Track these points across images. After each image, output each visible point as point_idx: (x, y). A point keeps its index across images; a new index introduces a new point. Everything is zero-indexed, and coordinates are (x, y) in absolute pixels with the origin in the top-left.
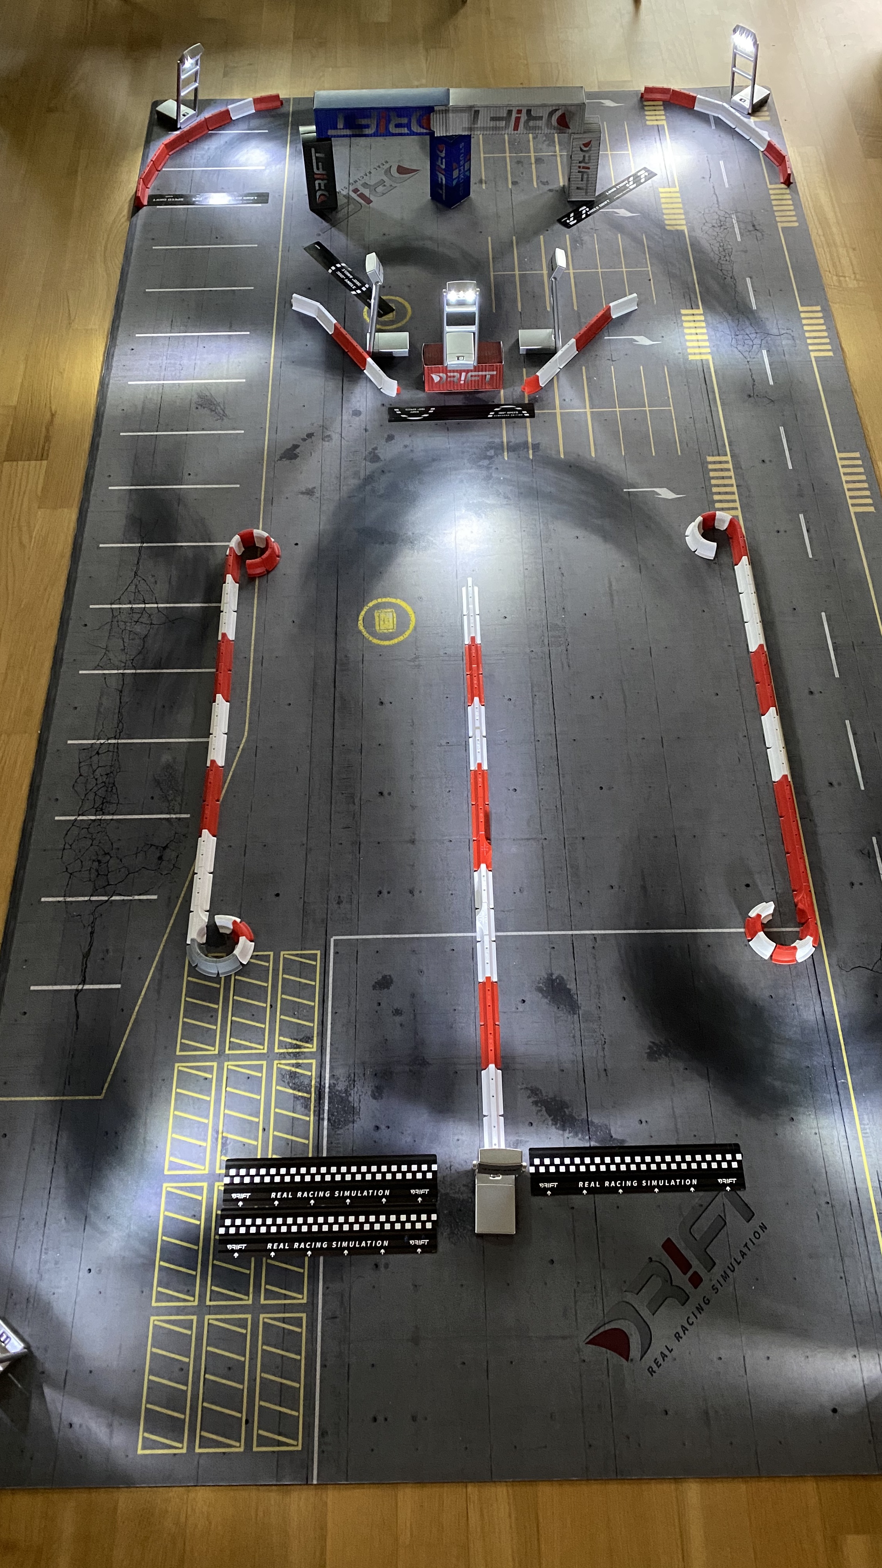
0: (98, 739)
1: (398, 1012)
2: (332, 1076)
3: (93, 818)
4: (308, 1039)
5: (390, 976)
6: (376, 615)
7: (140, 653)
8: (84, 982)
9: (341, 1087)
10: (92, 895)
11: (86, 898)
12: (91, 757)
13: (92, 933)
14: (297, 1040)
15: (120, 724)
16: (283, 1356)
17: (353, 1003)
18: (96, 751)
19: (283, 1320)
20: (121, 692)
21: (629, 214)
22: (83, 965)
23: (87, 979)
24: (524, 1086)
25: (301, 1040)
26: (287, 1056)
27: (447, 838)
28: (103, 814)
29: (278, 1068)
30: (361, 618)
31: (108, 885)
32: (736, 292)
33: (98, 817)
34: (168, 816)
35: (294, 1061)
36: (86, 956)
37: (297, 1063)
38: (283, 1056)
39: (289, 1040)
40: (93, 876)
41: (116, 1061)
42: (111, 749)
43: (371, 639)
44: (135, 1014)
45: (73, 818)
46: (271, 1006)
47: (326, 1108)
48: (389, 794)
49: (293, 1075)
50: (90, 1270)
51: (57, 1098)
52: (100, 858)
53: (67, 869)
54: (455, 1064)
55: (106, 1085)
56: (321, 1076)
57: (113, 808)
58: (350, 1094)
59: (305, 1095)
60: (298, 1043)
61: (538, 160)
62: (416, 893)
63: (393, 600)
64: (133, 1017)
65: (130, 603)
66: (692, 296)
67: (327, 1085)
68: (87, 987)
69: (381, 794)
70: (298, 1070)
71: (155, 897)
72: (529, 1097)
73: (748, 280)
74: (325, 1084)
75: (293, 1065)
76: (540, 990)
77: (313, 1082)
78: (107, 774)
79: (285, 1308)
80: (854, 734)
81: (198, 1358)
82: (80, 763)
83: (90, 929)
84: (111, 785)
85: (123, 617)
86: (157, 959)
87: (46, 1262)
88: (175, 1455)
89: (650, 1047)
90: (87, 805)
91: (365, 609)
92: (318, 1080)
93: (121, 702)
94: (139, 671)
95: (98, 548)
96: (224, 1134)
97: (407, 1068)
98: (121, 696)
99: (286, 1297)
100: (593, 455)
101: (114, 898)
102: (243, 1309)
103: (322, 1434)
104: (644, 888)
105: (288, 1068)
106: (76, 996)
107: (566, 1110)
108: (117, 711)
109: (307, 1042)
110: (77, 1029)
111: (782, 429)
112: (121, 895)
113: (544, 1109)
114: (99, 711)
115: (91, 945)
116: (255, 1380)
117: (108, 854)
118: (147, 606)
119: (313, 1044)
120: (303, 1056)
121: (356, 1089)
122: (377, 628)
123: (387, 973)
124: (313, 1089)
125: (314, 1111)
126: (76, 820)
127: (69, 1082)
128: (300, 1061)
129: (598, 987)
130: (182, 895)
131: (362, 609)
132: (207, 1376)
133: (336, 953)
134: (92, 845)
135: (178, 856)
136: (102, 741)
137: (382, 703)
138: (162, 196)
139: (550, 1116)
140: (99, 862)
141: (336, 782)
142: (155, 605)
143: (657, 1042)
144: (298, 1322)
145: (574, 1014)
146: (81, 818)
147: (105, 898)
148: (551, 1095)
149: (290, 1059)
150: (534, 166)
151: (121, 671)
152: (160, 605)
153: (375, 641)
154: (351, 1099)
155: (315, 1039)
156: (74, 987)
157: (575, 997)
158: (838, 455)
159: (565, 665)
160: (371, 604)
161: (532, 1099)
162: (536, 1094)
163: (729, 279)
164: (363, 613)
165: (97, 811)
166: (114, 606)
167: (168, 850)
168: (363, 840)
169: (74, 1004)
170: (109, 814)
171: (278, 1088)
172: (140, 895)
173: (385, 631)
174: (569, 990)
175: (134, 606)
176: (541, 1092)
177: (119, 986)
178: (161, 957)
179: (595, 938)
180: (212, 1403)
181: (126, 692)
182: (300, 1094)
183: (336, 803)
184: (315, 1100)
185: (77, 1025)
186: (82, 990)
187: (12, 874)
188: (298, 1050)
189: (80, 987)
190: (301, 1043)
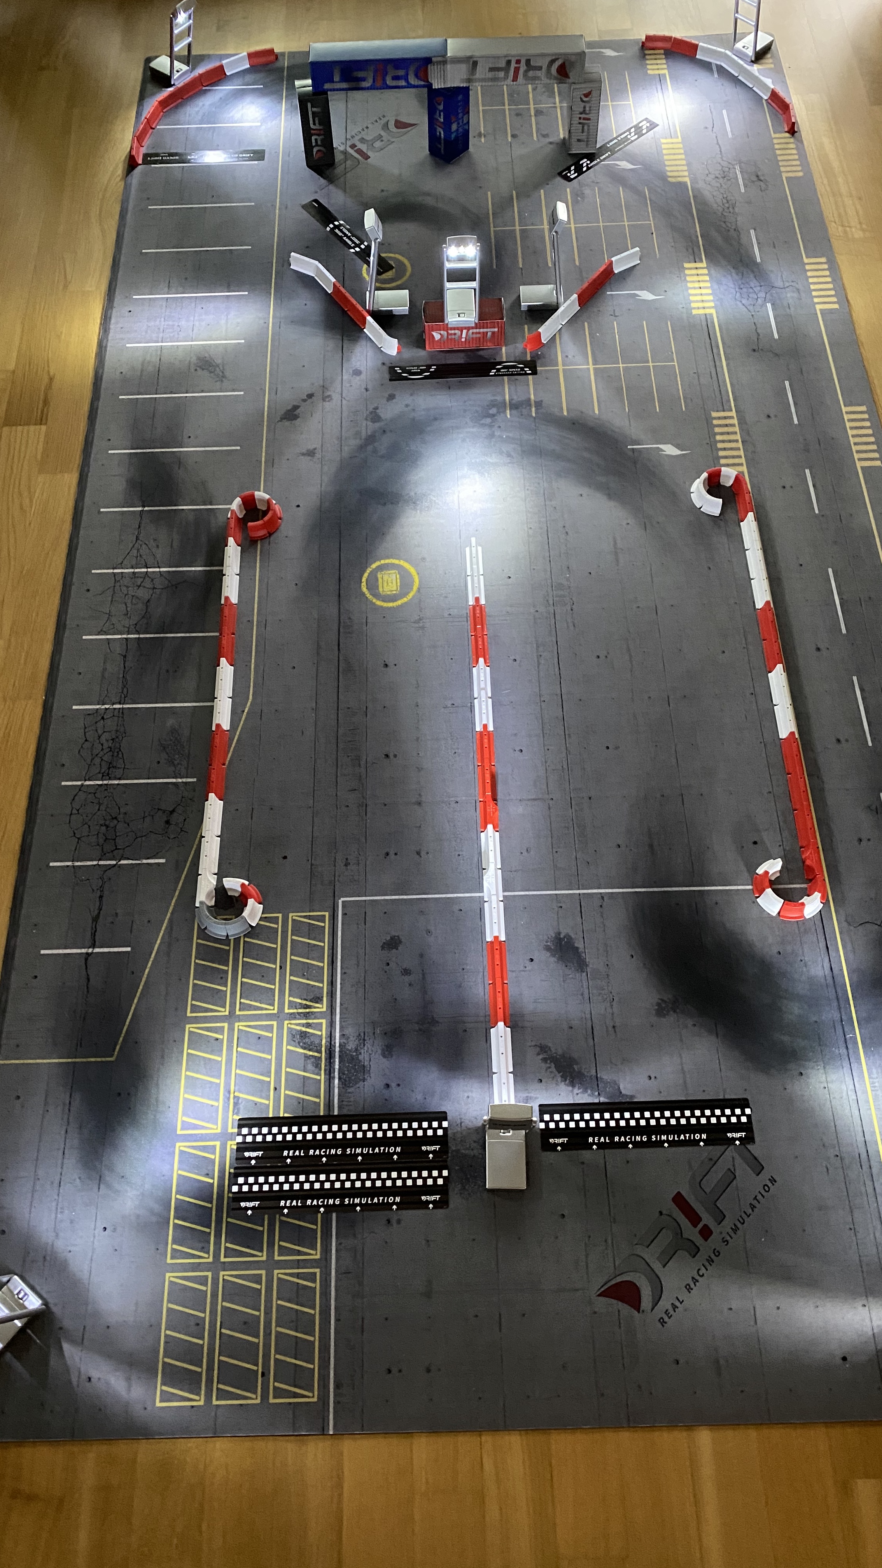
0: (103, 705)
1: (406, 972)
2: (342, 1036)
3: (100, 782)
4: (318, 1000)
5: (398, 936)
6: (379, 576)
7: (143, 617)
8: (94, 946)
9: (351, 1046)
10: (100, 860)
11: (95, 863)
12: (96, 723)
13: (101, 897)
14: (307, 1000)
15: (125, 690)
16: (297, 1310)
17: (362, 963)
18: (101, 716)
19: (298, 1276)
20: (125, 657)
21: (631, 167)
22: (92, 928)
23: (97, 943)
24: (533, 1043)
25: (311, 1001)
26: (298, 1016)
27: (452, 799)
28: (110, 779)
29: (288, 1028)
30: (364, 580)
31: (116, 849)
32: (740, 244)
33: (105, 782)
34: (174, 780)
35: (304, 1021)
36: (96, 919)
37: (307, 1023)
38: (292, 1016)
39: (299, 1001)
40: (101, 841)
41: (127, 1023)
42: (116, 713)
43: (374, 601)
44: (145, 976)
45: (79, 783)
46: (281, 967)
47: (337, 1067)
48: (395, 756)
49: (303, 1035)
50: (105, 1229)
51: (70, 1060)
52: (107, 823)
53: (74, 834)
54: (464, 1023)
55: (118, 1047)
56: (331, 1036)
57: (119, 772)
58: (361, 1053)
59: (316, 1054)
60: (308, 1003)
61: (538, 113)
62: (423, 854)
63: (396, 562)
64: (144, 980)
65: (132, 568)
66: (696, 249)
67: (337, 1045)
68: (97, 950)
69: (387, 756)
70: (308, 1030)
71: (162, 861)
72: (538, 1054)
73: (752, 232)
74: (335, 1043)
75: (303, 1025)
76: (547, 948)
77: (324, 1042)
78: (113, 739)
79: (298, 1264)
80: (862, 690)
81: (213, 1312)
82: (85, 728)
83: (99, 893)
84: (116, 750)
85: (126, 581)
86: (166, 921)
87: (61, 1221)
88: (192, 1407)
89: (658, 1004)
90: (95, 770)
91: (368, 571)
92: (329, 1040)
93: (125, 667)
94: (142, 636)
95: (99, 512)
96: (236, 1094)
97: (417, 1027)
98: (125, 661)
99: (299, 1253)
100: (597, 412)
101: (123, 862)
102: (257, 1265)
103: (337, 1386)
104: (651, 846)
105: (298, 1028)
106: (86, 960)
107: (575, 1066)
108: (121, 676)
109: (317, 1002)
110: (88, 992)
111: (787, 383)
112: (128, 859)
113: (553, 1065)
114: (103, 677)
115: (100, 909)
116: (270, 1334)
117: (116, 818)
118: (149, 570)
119: (322, 1004)
120: (313, 1017)
121: (366, 1048)
122: (381, 589)
123: (394, 933)
124: (323, 1049)
125: (325, 1070)
126: (82, 785)
127: (81, 1043)
128: (310, 1021)
129: (606, 945)
130: (190, 859)
131: (364, 571)
132: (223, 1331)
133: (344, 914)
134: (99, 810)
135: (185, 820)
136: (107, 706)
137: (386, 665)
138: (157, 155)
139: (559, 1072)
140: (107, 827)
141: (341, 746)
142: (157, 570)
143: (665, 999)
144: (312, 1277)
145: (582, 971)
146: (87, 783)
147: (114, 862)
148: (560, 1052)
149: (300, 1019)
150: (533, 119)
151: (125, 636)
152: (162, 570)
153: (379, 603)
154: (361, 1057)
155: (325, 999)
156: (84, 951)
157: (584, 955)
158: (844, 409)
159: (571, 625)
160: (374, 566)
161: (541, 1057)
162: (546, 1052)
163: (732, 231)
164: (366, 575)
165: (103, 776)
166: (116, 571)
167: (175, 814)
168: (369, 803)
169: (84, 968)
170: (115, 779)
171: (289, 1047)
172: (148, 858)
173: (389, 593)
174: (577, 948)
175: (137, 570)
176: (550, 1049)
177: (129, 949)
178: (170, 920)
179: (602, 896)
180: (229, 1357)
181: (130, 658)
182: (311, 1053)
183: (342, 766)
184: (326, 1059)
185: (88, 988)
186: (92, 953)
187: (20, 839)
188: (308, 1010)
189: (90, 950)
190: (311, 1004)
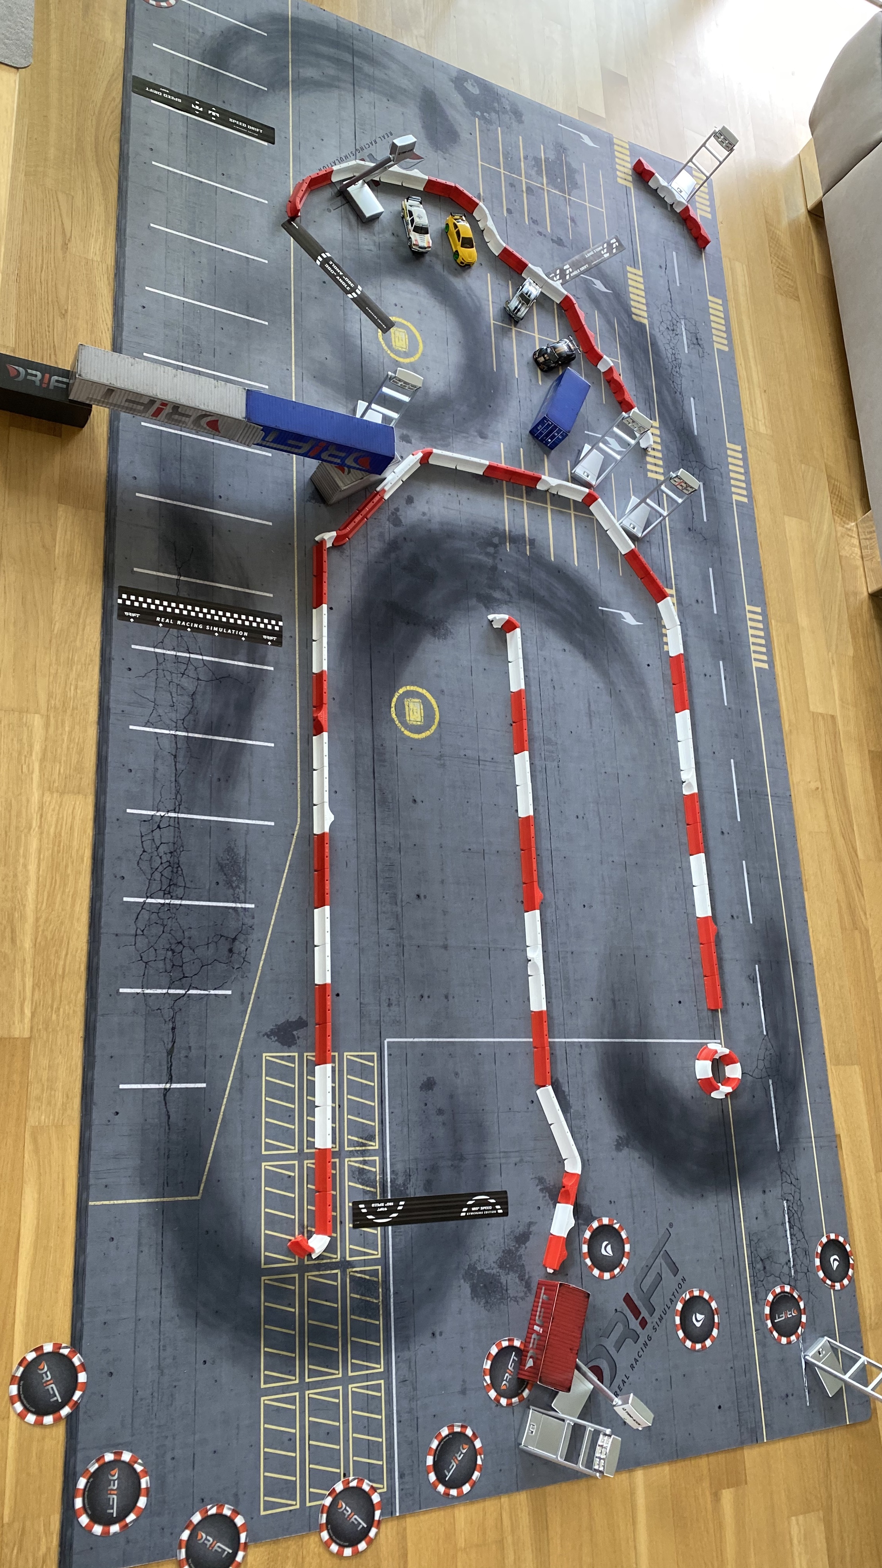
1: (440, 1112)
3: (162, 901)
7: (190, 712)
8: (170, 1081)
10: (169, 988)
11: (165, 991)
13: (173, 1029)
14: (362, 1139)
16: (368, 1417)
17: (405, 1103)
19: (367, 1388)
21: (604, 289)
22: (168, 1063)
23: (174, 1078)
27: (471, 945)
31: (184, 977)
32: (683, 411)
33: (167, 901)
35: (361, 1159)
36: (170, 1053)
40: (169, 967)
41: (209, 1161)
44: (222, 1114)
45: (142, 900)
50: (205, 1362)
51: (158, 1200)
52: (173, 947)
53: (141, 957)
55: (202, 1186)
60: (364, 1141)
61: (530, 190)
62: (450, 998)
64: (221, 1117)
66: (652, 405)
68: (174, 1086)
69: (418, 896)
73: (692, 399)
79: (367, 1378)
80: (748, 874)
81: (302, 1427)
83: (171, 1026)
86: (237, 1057)
87: (165, 1359)
88: (291, 1511)
89: (617, 1141)
93: (176, 769)
96: (309, 1228)
97: (450, 1163)
98: (176, 762)
99: (368, 1368)
100: (576, 563)
101: (191, 992)
102: (335, 1382)
103: (401, 1476)
104: (614, 1001)
106: (165, 1095)
110: (169, 1129)
111: (711, 570)
112: (197, 989)
113: (547, 1194)
114: (155, 778)
115: (174, 1042)
116: (348, 1440)
117: (180, 943)
120: (368, 1154)
123: (430, 1075)
124: (378, 1184)
126: (144, 903)
127: (167, 1184)
129: (583, 1089)
130: (254, 991)
131: (393, 696)
132: (311, 1442)
134: (163, 932)
137: (415, 801)
138: (157, 87)
139: (552, 1200)
140: (173, 951)
144: (377, 1388)
146: (149, 900)
147: (182, 992)
149: (357, 1157)
155: (377, 1137)
156: (162, 1086)
157: (568, 1098)
158: (748, 608)
159: (558, 782)
163: (678, 393)
167: (237, 943)
168: (406, 943)
169: (164, 1104)
172: (215, 989)
177: (204, 1085)
178: (240, 1057)
179: (581, 1045)
180: (317, 1464)
181: (180, 759)
182: (368, 1189)
183: (382, 903)
184: (380, 1194)
185: (169, 1125)
186: (170, 1089)
187: (84, 959)
189: (168, 1086)
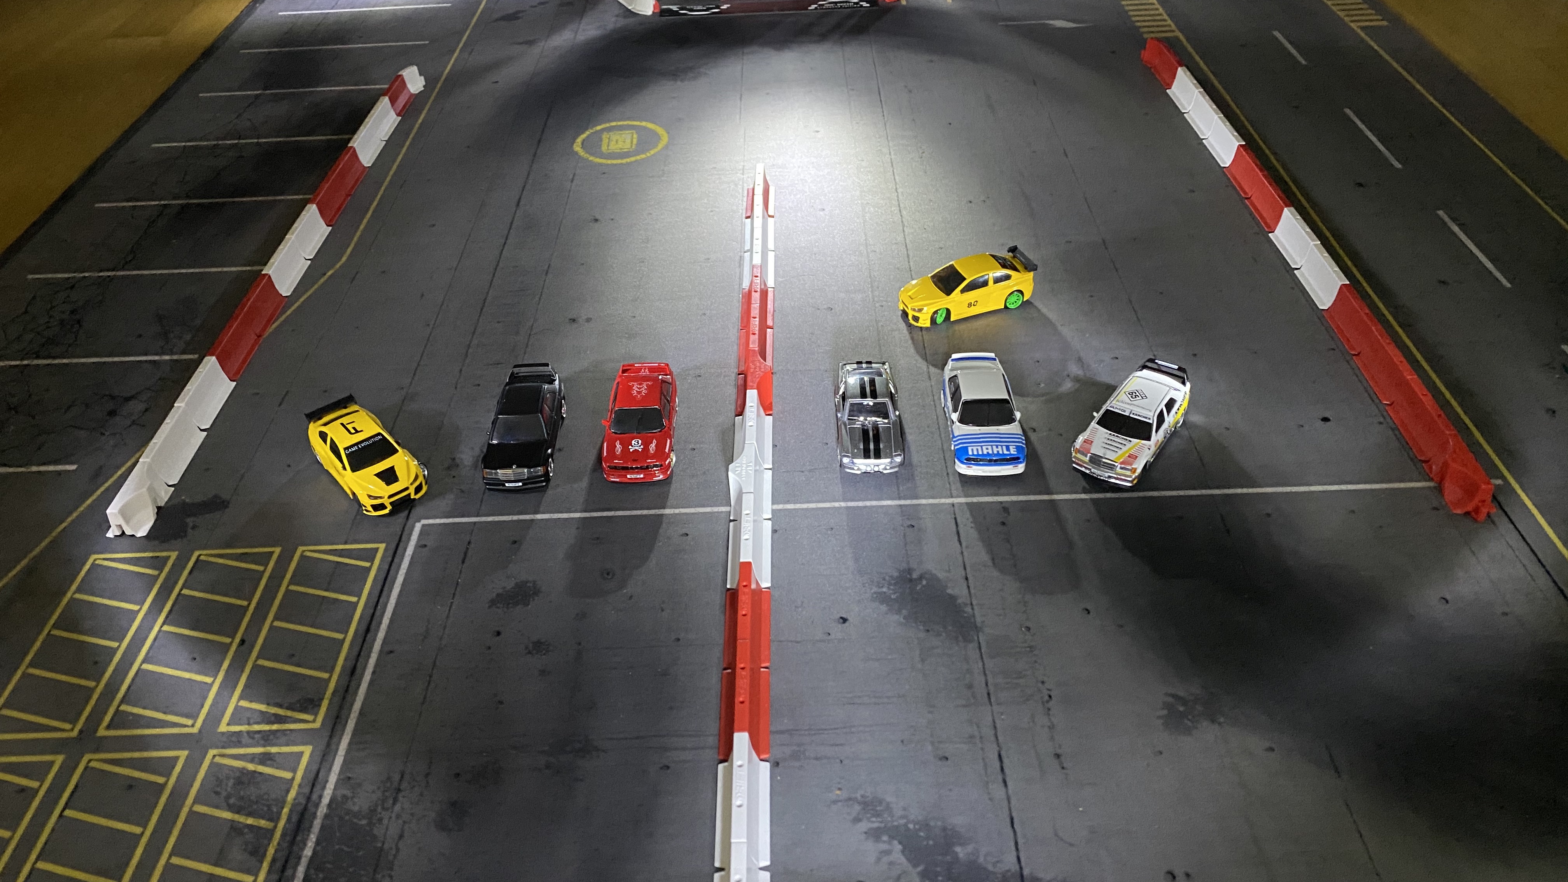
0: (82, 272)
2: (344, 780)
4: (309, 705)
5: (534, 582)
9: (361, 803)
12: (56, 293)
15: (131, 255)
18: (70, 285)
20: (151, 223)
25: (290, 708)
26: (245, 740)
28: (37, 358)
29: (212, 764)
34: (154, 358)
37: (264, 754)
38: (233, 740)
39: (262, 707)
42: (99, 281)
46: (242, 642)
47: (308, 852)
48: (589, 320)
49: (244, 779)
54: (664, 748)
56: (315, 781)
57: (58, 350)
58: (380, 820)
59: (263, 823)
65: (216, 140)
67: (326, 800)
70: (261, 769)
71: (70, 467)
72: (857, 820)
74: (320, 797)
75: (252, 758)
76: (883, 599)
77: (292, 794)
78: (74, 311)
82: (33, 299)
84: (72, 323)
85: (199, 152)
90: (14, 348)
92: (307, 790)
94: (194, 201)
95: (198, 97)
105: (239, 765)
107: (958, 849)
108: (133, 242)
109: (304, 710)
118: (242, 141)
119: (316, 715)
121: (397, 808)
125: (274, 860)
128: (274, 750)
133: (420, 549)
135: (147, 410)
136: (88, 274)
141: (489, 310)
142: (255, 141)
143: (1184, 694)
145: (967, 640)
148: (915, 813)
151: (164, 202)
152: (262, 140)
154: (378, 831)
161: (864, 826)
162: (878, 815)
165: (27, 355)
166: (189, 144)
170: (47, 358)
171: (198, 807)
174: (953, 598)
175: (221, 142)
176: (888, 808)
188: (275, 727)
190: (289, 713)
